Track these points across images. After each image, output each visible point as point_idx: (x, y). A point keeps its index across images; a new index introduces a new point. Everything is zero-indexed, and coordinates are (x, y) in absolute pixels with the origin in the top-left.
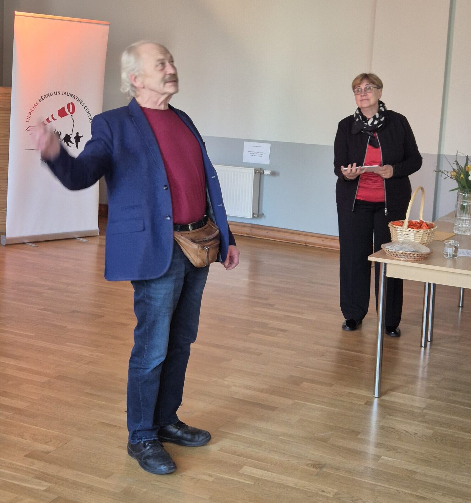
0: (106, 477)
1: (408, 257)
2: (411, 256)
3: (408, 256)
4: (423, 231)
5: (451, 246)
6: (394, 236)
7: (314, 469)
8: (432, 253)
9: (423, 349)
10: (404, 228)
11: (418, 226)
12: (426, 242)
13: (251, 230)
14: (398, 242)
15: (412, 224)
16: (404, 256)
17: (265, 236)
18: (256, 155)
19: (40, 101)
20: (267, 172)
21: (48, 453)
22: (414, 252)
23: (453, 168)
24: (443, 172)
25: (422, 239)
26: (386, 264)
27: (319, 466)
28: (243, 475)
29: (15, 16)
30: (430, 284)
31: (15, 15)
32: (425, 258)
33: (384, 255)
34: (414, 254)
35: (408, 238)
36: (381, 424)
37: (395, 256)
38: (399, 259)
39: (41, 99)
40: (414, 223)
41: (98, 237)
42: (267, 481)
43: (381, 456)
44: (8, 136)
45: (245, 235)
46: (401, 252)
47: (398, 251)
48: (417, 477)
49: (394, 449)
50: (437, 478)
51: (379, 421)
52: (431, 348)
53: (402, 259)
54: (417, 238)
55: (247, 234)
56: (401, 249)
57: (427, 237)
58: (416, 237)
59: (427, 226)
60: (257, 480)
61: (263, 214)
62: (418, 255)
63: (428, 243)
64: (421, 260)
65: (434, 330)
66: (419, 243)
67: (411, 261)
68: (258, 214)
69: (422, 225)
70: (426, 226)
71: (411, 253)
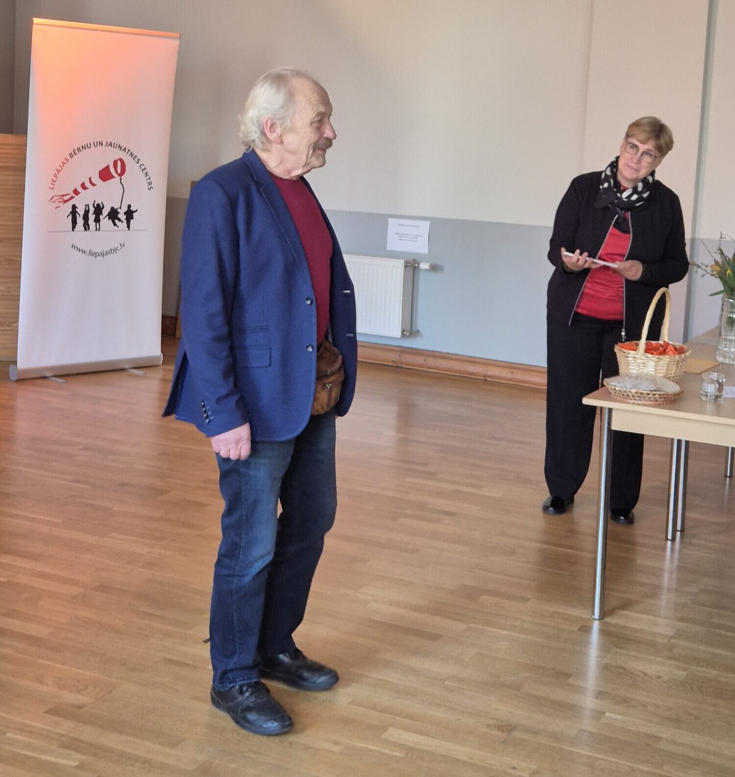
0: (173, 746)
1: (646, 399)
2: (650, 398)
3: (645, 397)
4: (669, 358)
5: (712, 381)
6: (624, 366)
7: (498, 733)
8: (683, 392)
9: (669, 543)
10: (639, 354)
11: (660, 351)
12: (673, 375)
13: (399, 356)
14: (629, 376)
15: (650, 348)
16: (638, 397)
17: (422, 366)
18: (407, 239)
19: (71, 156)
20: (424, 266)
21: (81, 707)
22: (654, 391)
23: (715, 260)
24: (699, 267)
25: (667, 370)
26: (610, 410)
27: (507, 727)
28: (387, 742)
29: (34, 25)
30: (679, 441)
31: (32, 23)
32: (671, 401)
33: (608, 396)
34: (655, 394)
35: (646, 370)
36: (605, 661)
37: (624, 397)
38: (631, 401)
39: (73, 153)
40: (654, 346)
41: (161, 367)
42: (425, 751)
43: (605, 713)
44: (21, 210)
45: (390, 364)
46: (634, 391)
47: (629, 390)
48: (662, 745)
49: (625, 701)
50: (693, 747)
51: (601, 657)
52: (682, 542)
53: (636, 402)
54: (660, 370)
55: (393, 362)
56: (635, 386)
57: (675, 368)
58: (658, 368)
59: (676, 349)
60: (410, 750)
61: (418, 332)
62: (661, 396)
63: (677, 376)
64: (666, 404)
65: (687, 514)
66: (662, 377)
67: (650, 406)
68: (410, 330)
69: (667, 348)
70: (674, 351)
71: (649, 392)
